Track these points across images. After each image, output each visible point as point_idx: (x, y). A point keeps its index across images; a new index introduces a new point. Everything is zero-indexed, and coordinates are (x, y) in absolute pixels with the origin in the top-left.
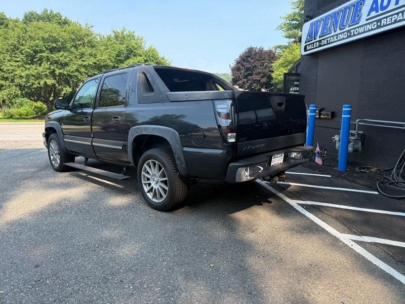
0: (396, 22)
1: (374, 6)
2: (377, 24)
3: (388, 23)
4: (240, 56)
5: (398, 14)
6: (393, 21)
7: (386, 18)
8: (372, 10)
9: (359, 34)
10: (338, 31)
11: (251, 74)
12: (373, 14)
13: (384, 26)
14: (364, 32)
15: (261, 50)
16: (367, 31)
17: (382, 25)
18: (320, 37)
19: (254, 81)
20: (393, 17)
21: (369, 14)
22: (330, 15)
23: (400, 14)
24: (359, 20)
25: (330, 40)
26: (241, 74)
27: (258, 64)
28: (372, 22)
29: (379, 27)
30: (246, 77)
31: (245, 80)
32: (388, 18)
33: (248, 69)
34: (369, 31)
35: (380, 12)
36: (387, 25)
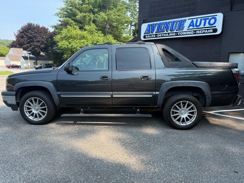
0: (204, 33)
1: (192, 24)
2: (194, 32)
3: (200, 33)
4: (22, 28)
5: (205, 30)
6: (203, 33)
7: (199, 30)
8: (190, 25)
9: (183, 35)
10: (169, 32)
11: (33, 42)
12: (191, 27)
13: (198, 34)
14: (186, 35)
15: (38, 27)
16: (188, 35)
17: (197, 33)
18: (156, 32)
19: (36, 46)
20: (203, 31)
21: (189, 27)
22: (163, 23)
23: (207, 30)
24: (183, 28)
25: (164, 35)
26: (25, 40)
27: (37, 35)
28: (191, 31)
29: (194, 34)
30: (29, 43)
31: (29, 45)
32: (200, 31)
33: (30, 38)
34: (189, 34)
35: (195, 27)
36: (199, 34)
